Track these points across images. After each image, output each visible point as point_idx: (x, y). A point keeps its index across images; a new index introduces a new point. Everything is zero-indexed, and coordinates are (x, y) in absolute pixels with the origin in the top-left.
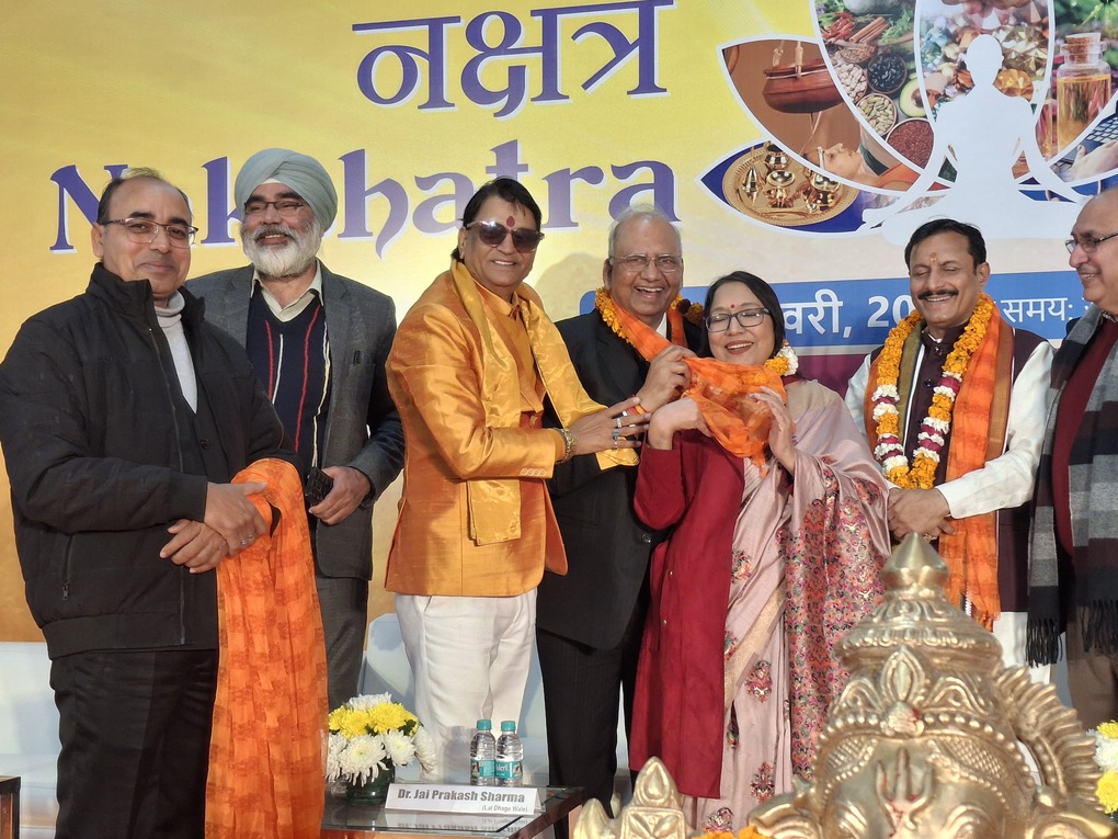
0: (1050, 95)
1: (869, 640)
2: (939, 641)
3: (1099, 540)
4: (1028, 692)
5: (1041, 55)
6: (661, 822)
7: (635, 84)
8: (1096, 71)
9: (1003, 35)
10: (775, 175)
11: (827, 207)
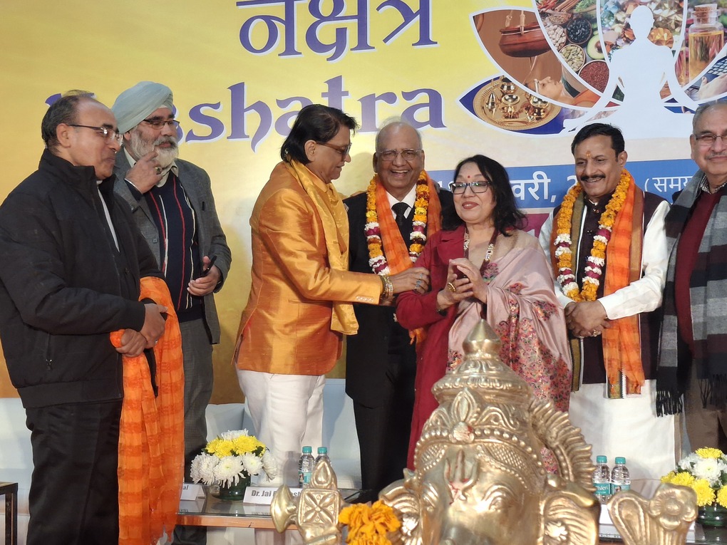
0: (684, 45)
1: (447, 384)
2: (488, 385)
3: (715, 335)
4: (552, 418)
5: (679, 19)
6: (325, 498)
7: (417, 39)
8: (713, 29)
9: (654, 6)
10: (507, 97)
11: (541, 118)
